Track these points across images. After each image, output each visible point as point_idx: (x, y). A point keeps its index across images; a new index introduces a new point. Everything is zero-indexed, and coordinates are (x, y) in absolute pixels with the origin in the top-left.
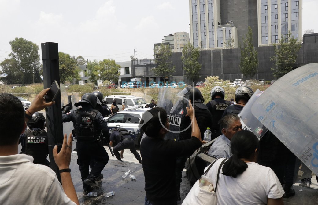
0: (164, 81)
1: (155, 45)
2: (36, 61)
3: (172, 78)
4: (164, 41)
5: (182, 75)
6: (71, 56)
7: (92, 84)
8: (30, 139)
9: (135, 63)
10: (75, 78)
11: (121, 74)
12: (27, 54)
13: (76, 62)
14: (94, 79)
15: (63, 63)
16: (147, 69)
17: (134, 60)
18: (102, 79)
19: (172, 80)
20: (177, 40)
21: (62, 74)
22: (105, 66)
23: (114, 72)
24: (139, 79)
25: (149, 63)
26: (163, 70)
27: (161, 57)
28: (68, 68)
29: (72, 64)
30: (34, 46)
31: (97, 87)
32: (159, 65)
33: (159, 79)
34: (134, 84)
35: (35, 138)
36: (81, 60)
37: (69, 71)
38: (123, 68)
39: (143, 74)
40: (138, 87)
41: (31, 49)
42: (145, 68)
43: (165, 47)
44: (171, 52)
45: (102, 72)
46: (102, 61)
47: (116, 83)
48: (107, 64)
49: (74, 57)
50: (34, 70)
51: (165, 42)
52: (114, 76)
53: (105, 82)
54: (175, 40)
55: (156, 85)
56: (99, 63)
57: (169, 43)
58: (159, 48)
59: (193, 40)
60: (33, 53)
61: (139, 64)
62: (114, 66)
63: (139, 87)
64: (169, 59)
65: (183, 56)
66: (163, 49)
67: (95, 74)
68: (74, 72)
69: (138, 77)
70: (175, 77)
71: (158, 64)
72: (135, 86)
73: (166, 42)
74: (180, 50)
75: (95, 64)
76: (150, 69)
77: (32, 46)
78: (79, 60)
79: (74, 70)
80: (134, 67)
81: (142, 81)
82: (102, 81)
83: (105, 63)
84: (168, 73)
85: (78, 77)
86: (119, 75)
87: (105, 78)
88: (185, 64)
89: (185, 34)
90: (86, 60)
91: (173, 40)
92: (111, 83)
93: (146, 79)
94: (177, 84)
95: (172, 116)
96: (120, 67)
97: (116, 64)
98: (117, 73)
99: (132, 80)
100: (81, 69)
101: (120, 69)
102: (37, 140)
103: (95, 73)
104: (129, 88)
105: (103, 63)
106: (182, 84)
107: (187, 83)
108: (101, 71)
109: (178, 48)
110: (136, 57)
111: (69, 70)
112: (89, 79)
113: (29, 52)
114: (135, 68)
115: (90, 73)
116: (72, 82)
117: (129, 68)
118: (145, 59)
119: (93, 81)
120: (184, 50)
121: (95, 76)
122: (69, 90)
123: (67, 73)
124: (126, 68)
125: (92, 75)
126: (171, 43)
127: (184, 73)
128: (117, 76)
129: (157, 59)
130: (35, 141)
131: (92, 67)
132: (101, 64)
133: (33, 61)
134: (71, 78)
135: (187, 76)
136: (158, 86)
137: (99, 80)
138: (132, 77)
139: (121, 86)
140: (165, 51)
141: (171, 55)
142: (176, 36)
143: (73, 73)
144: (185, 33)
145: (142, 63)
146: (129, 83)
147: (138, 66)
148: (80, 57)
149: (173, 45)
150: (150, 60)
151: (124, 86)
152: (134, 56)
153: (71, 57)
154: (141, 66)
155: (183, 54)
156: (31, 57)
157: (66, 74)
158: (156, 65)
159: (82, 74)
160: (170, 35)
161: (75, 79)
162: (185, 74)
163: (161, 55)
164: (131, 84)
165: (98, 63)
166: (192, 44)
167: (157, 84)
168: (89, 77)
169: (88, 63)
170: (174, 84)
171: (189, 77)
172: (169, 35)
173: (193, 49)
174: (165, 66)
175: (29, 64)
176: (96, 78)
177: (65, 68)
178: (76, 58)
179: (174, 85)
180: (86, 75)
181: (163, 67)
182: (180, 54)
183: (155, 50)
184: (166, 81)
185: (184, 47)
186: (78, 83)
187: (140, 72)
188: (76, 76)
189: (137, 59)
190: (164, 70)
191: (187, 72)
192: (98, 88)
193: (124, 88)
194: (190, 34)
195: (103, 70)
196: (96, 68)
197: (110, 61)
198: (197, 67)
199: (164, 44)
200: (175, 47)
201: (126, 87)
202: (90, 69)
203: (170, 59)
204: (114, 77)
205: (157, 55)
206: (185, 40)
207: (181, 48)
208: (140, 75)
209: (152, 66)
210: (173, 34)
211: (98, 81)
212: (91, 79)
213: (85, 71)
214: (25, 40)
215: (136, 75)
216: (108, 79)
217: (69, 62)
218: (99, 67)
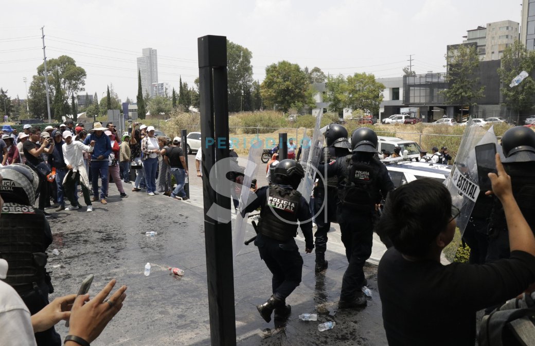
0: (462, 114)
1: (449, 48)
2: (247, 75)
3: (477, 108)
4: (466, 39)
5: (497, 104)
6: (302, 68)
7: (333, 115)
8: (272, 200)
9: (411, 81)
10: (306, 104)
11: (383, 99)
12: (233, 65)
13: (310, 78)
14: (337, 106)
15: (288, 79)
16: (432, 92)
17: (409, 74)
18: (351, 107)
19: (477, 112)
20: (493, 38)
21: (286, 97)
22: (358, 85)
23: (371, 95)
24: (415, 110)
25: (435, 80)
26: (461, 93)
27: (458, 69)
28: (297, 87)
29: (302, 81)
30: (243, 53)
31: (341, 120)
32: (454, 85)
33: (452, 110)
34: (406, 118)
35: (279, 200)
36: (319, 74)
37: (298, 93)
38: (388, 89)
39: (423, 101)
40: (412, 123)
41: (239, 57)
42: (428, 90)
43: (468, 51)
44: (478, 59)
45: (351, 96)
46: (353, 76)
47: (376, 115)
48: (362, 82)
49: (307, 69)
50: (244, 90)
51: (467, 42)
52: (371, 102)
53: (355, 112)
54: (489, 38)
55: (446, 121)
56: (347, 79)
57: (476, 43)
58: (456, 53)
59: (525, 35)
60: (242, 62)
61: (417, 82)
62: (373, 85)
63: (414, 123)
64: (473, 74)
65: (502, 68)
66: (463, 55)
67: (340, 99)
68: (306, 94)
69: (414, 105)
70: (482, 107)
71: (452, 82)
72: (408, 120)
73: (471, 42)
74: (497, 57)
75: (340, 81)
76: (437, 92)
77: (242, 52)
78: (315, 75)
79: (305, 91)
80: (407, 88)
81: (421, 113)
82: (350, 111)
83: (358, 80)
84: (469, 98)
85: (311, 103)
86: (381, 100)
87: (355, 106)
88: (504, 83)
89: (510, 25)
90: (326, 74)
91: (485, 37)
92: (365, 114)
93: (428, 108)
94: (486, 121)
95: (467, 179)
96: (382, 87)
97: (377, 81)
98: (377, 97)
99: (403, 110)
100: (316, 89)
101: (382, 91)
102: (281, 205)
103: (340, 97)
104: (397, 124)
105: (355, 80)
106: (496, 120)
107: (506, 118)
108: (350, 94)
109: (493, 53)
110: (412, 70)
111: (297, 90)
112: (330, 106)
113: (237, 62)
114: (409, 90)
115: (332, 97)
116: (300, 111)
117: (398, 88)
118: (430, 72)
119: (336, 111)
120: (505, 56)
121: (339, 101)
122: (295, 125)
123: (294, 96)
124: (393, 89)
125: (334, 100)
126: (480, 42)
127: (501, 100)
128: (377, 103)
129: (450, 74)
130: (278, 205)
131: (334, 86)
132: (350, 81)
133: (242, 76)
134: (300, 104)
135: (507, 105)
136: (450, 123)
137: (346, 109)
138: (403, 105)
139: (383, 121)
140: (466, 58)
141: (477, 66)
142: (491, 30)
143: (303, 97)
144: (510, 22)
145: (423, 81)
146: (398, 115)
147: (414, 86)
148: (317, 70)
149: (483, 48)
150: (439, 75)
151: (387, 120)
152: (409, 67)
153: (300, 70)
154: (420, 85)
155: (501, 64)
156: (239, 70)
157: (292, 98)
158: (449, 85)
159: (317, 98)
160: (480, 28)
161: (307, 107)
162: (504, 102)
163: (458, 65)
164: (401, 118)
165: (345, 79)
166: (524, 42)
167: (448, 119)
168: (330, 103)
169: (329, 80)
170: (481, 120)
171: (512, 107)
172: (476, 28)
173: (524, 53)
174: (466, 86)
175: (236, 81)
176: (341, 105)
177: (290, 88)
178: (310, 71)
179: (479, 121)
180: (324, 100)
181: (462, 87)
182: (496, 63)
183: (448, 57)
184: (466, 113)
185: (507, 50)
186: (310, 113)
187: (419, 96)
188: (307, 100)
189: (414, 72)
190: (463, 94)
191: (507, 99)
192: (344, 122)
193: (388, 123)
194: (520, 25)
195: (354, 91)
196: (342, 89)
197: (365, 76)
198: (530, 88)
199: (466, 45)
200: (488, 50)
201: (392, 122)
202: (332, 90)
203: (475, 73)
204: (371, 104)
205: (451, 66)
206: (509, 37)
207: (500, 52)
208: (417, 101)
209: (440, 85)
210: (485, 27)
211: (344, 111)
212: (332, 106)
213: (324, 93)
214: (232, 43)
215: (412, 101)
216: (360, 108)
217: (297, 78)
218: (346, 87)
